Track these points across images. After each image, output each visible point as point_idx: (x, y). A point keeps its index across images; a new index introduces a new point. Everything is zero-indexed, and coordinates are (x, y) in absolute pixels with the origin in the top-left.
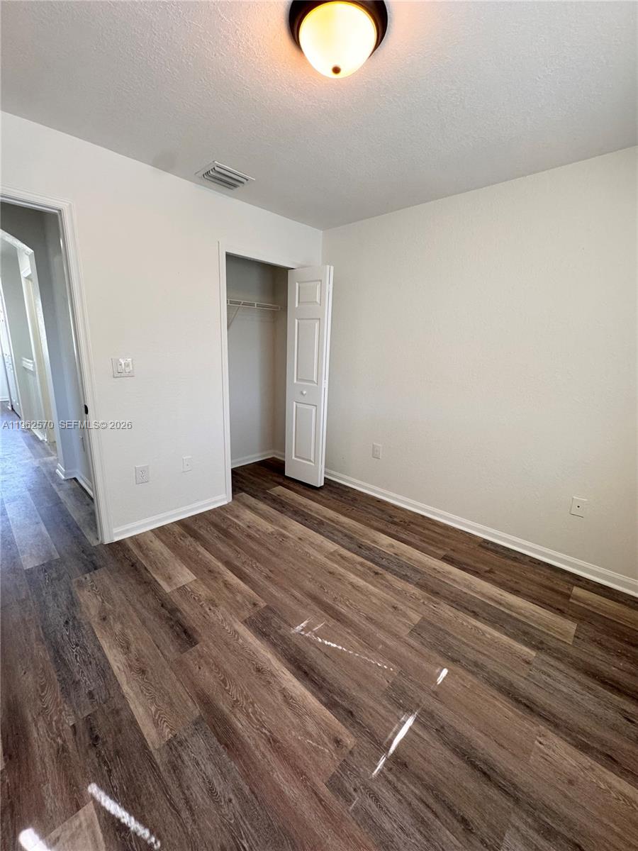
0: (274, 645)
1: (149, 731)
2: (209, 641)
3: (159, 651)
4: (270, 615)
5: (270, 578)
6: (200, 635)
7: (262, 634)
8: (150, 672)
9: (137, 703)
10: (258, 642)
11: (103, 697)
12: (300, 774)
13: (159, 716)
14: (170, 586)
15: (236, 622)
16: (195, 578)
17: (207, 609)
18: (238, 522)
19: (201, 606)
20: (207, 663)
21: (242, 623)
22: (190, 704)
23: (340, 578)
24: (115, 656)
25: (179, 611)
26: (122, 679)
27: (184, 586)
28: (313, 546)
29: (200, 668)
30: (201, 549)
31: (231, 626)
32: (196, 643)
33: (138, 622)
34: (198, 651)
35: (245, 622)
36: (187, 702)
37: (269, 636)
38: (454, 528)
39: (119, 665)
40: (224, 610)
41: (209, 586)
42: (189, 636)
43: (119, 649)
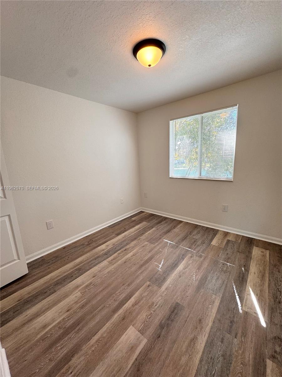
0: (168, 275)
1: (217, 303)
2: (175, 298)
3: (188, 319)
4: (154, 279)
5: (129, 284)
6: (173, 303)
7: (164, 279)
8: (198, 317)
9: (212, 314)
10: (169, 280)
11: (219, 333)
12: (202, 263)
13: (211, 302)
14: (142, 340)
15: (161, 291)
16: (131, 326)
17: (156, 307)
18: (56, 322)
19: (154, 311)
20: (185, 294)
21: (161, 288)
22: (202, 294)
23: (129, 259)
24: (201, 343)
25: (161, 323)
26: (208, 329)
27: (139, 331)
28: (102, 270)
29: (188, 296)
30: (96, 338)
31: (164, 292)
32: (177, 303)
33: (176, 346)
34: (181, 300)
35: (160, 287)
36: (201, 295)
37: (164, 277)
38: (99, 231)
39: (203, 337)
40: (154, 298)
41: (138, 314)
42: (175, 308)
43: (196, 345)
